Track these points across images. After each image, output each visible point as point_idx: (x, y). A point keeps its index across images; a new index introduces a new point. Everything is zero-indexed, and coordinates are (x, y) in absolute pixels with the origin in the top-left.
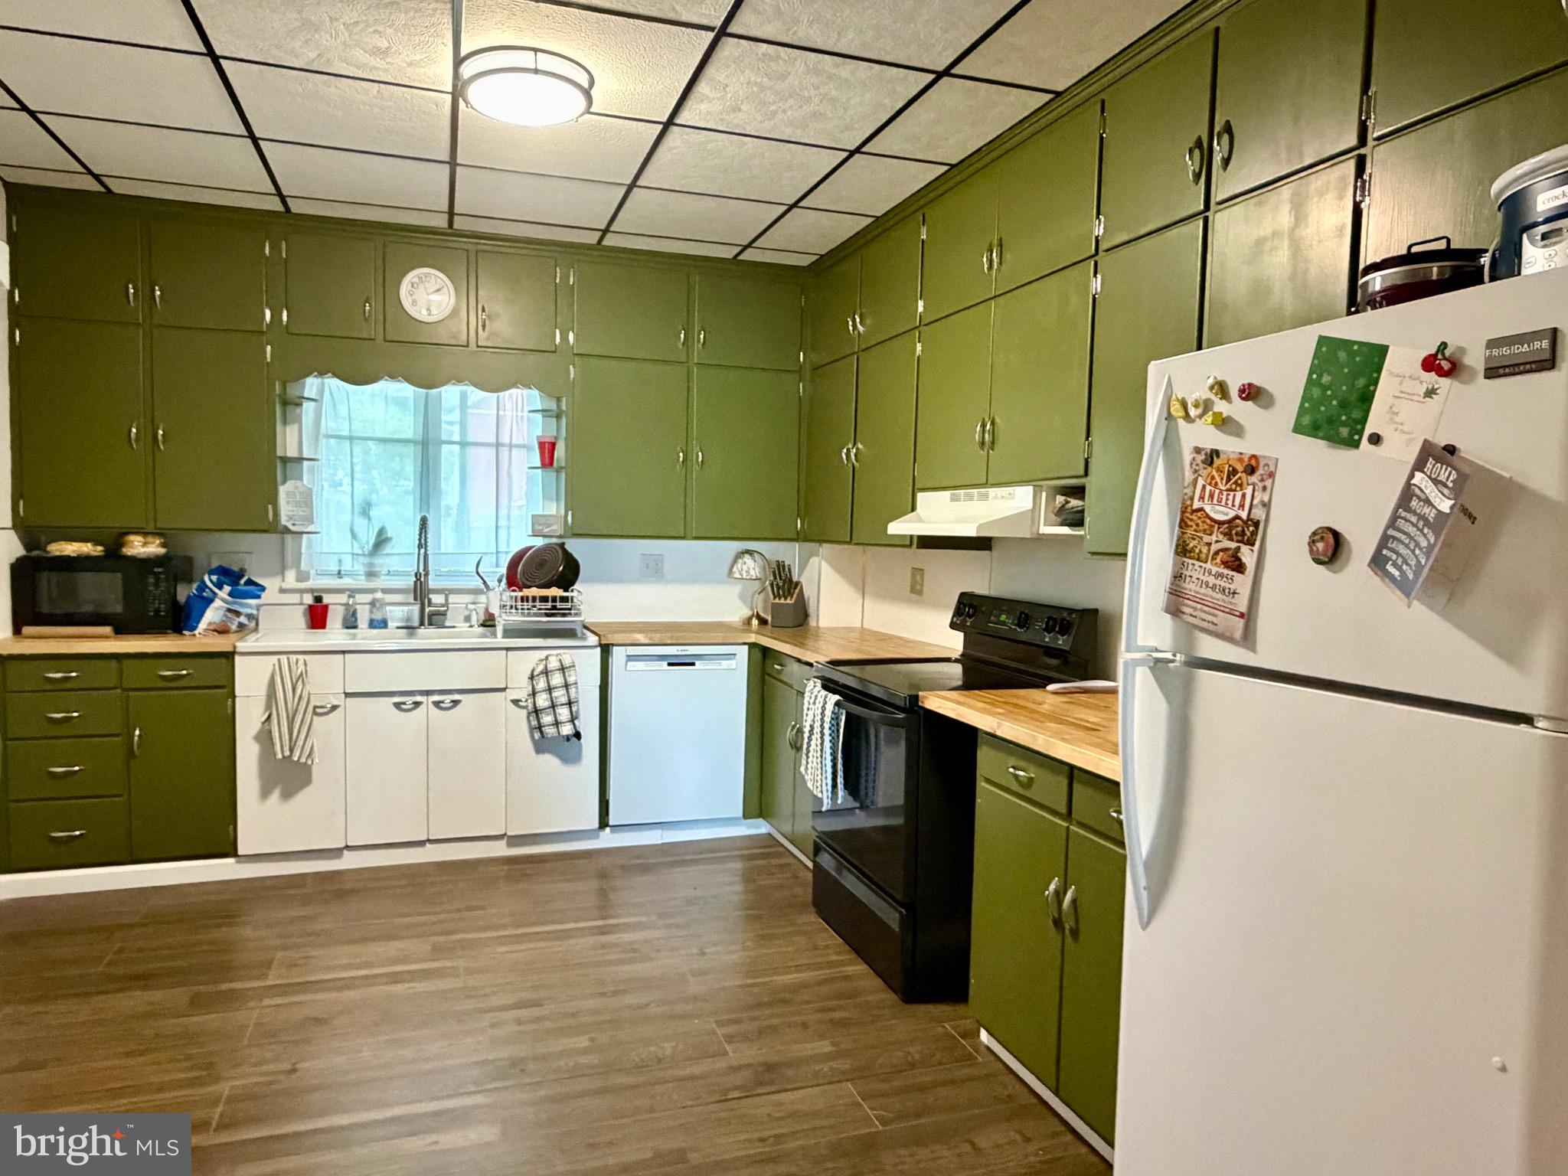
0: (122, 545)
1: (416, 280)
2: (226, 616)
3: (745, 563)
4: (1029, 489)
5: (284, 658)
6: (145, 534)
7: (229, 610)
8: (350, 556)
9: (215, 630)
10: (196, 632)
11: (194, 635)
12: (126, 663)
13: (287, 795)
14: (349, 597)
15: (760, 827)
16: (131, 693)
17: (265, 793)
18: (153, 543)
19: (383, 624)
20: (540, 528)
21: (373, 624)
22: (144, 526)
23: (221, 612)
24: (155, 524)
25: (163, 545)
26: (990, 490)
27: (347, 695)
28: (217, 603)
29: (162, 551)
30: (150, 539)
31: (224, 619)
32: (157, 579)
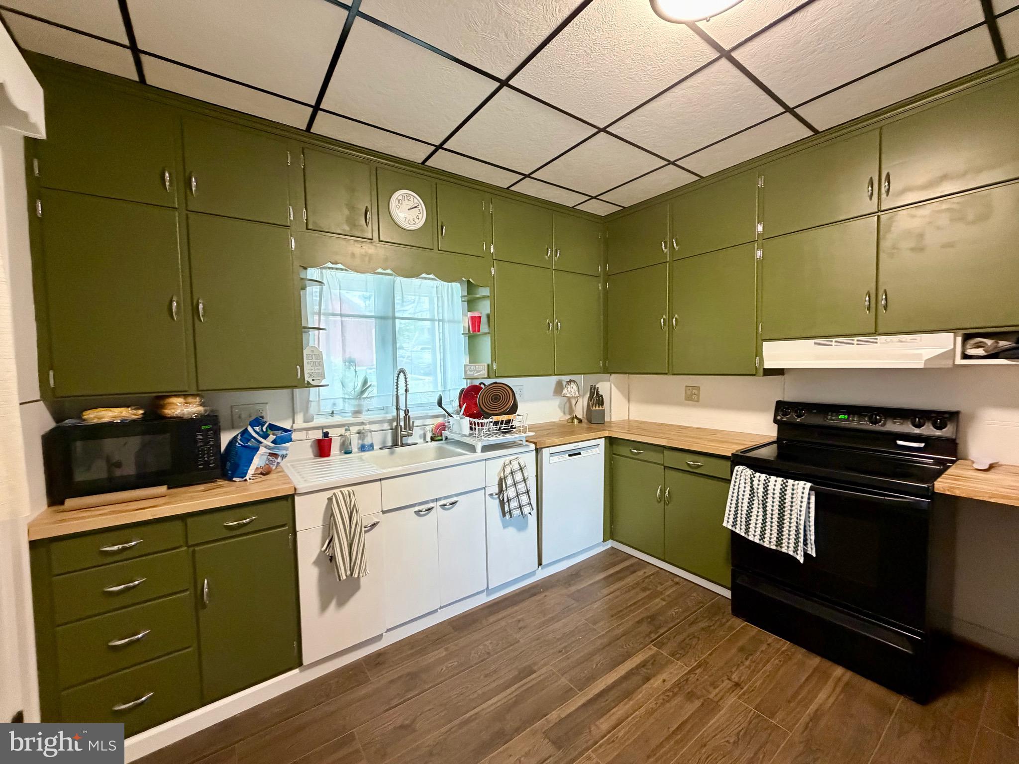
0: (163, 407)
1: (400, 198)
2: (268, 459)
3: (572, 388)
4: (951, 335)
5: (337, 491)
6: (185, 396)
7: (271, 454)
8: (342, 400)
9: (261, 474)
10: (247, 478)
11: (246, 480)
12: (190, 521)
13: (341, 603)
14: (346, 430)
15: (610, 544)
16: (197, 549)
17: (324, 607)
18: (194, 403)
19: (371, 447)
20: (472, 373)
21: (363, 448)
22: (186, 389)
23: (265, 457)
24: (197, 386)
25: (202, 404)
26: (878, 337)
27: (384, 512)
28: (262, 450)
29: (201, 409)
30: (190, 400)
31: (267, 462)
32: (206, 435)
